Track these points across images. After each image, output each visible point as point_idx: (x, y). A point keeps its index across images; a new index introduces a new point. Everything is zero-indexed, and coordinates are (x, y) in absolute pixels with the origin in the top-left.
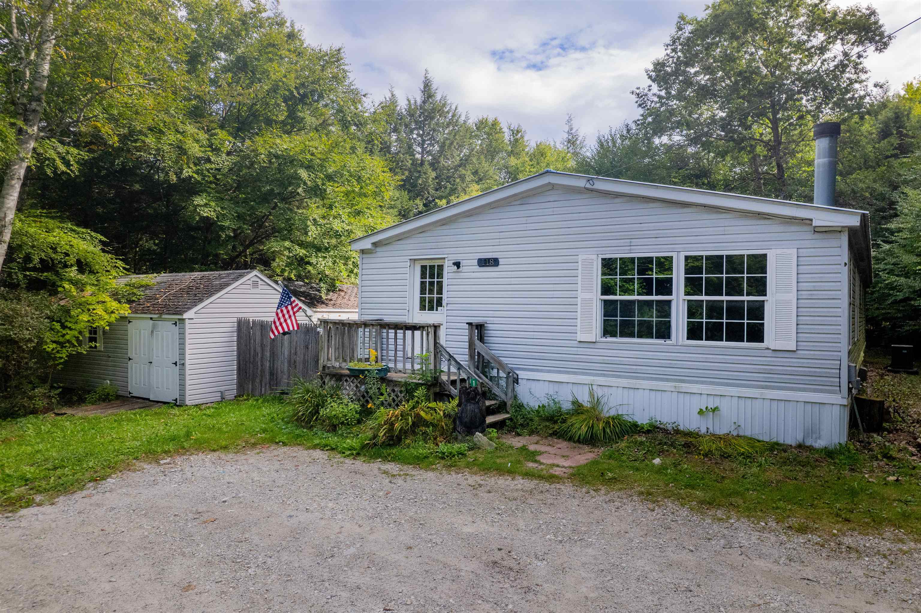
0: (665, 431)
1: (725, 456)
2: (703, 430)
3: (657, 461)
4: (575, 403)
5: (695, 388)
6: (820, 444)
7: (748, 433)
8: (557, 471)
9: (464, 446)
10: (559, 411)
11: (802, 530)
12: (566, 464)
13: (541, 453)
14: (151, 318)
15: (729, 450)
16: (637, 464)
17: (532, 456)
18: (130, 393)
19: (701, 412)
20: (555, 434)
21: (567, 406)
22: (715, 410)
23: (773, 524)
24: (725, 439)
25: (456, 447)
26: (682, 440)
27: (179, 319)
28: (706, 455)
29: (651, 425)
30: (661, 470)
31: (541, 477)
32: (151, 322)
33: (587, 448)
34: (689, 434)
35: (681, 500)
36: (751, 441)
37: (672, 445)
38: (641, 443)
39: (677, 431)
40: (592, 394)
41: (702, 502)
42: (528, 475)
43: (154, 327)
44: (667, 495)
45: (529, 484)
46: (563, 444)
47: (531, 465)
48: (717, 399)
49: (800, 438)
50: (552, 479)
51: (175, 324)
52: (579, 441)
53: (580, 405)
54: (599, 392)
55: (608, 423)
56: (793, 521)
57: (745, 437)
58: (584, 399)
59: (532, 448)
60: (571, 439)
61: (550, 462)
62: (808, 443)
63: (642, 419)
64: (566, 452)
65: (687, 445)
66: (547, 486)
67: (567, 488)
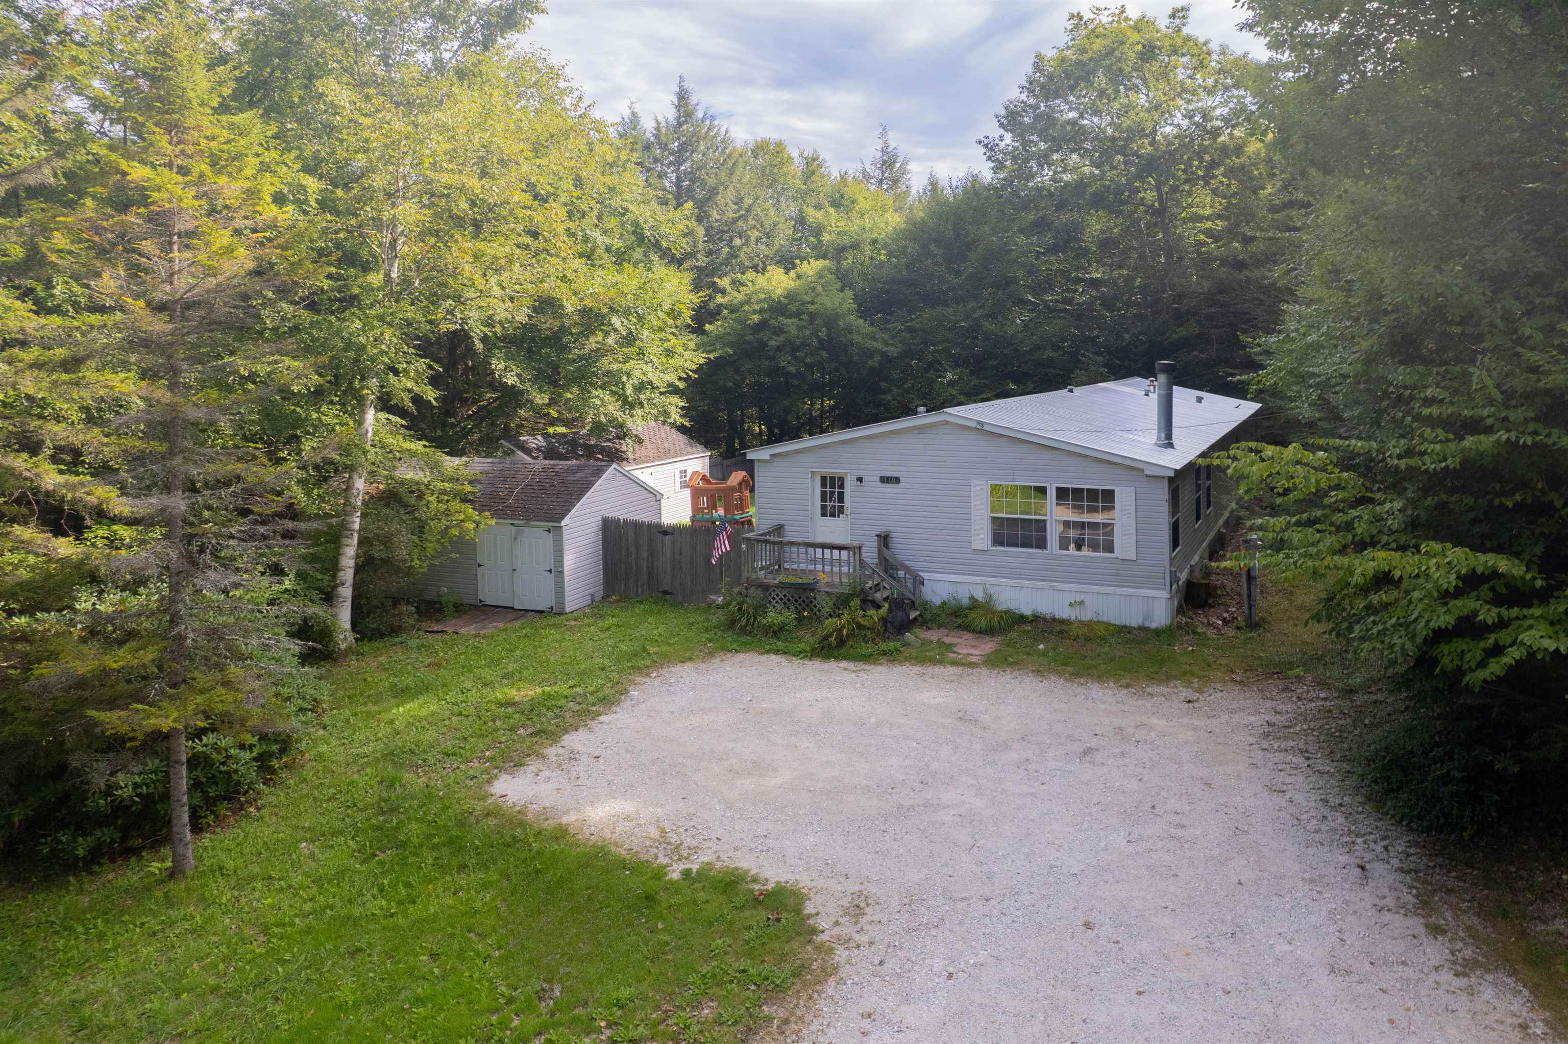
0: (1045, 620)
1: (1088, 639)
2: (1073, 618)
3: (1041, 647)
4: (972, 598)
5: (1065, 586)
6: (1154, 625)
7: (1105, 619)
8: (973, 659)
9: (898, 644)
10: (961, 607)
11: (1127, 686)
12: (977, 652)
13: (955, 645)
14: (513, 524)
15: (1091, 635)
16: (1027, 650)
17: (950, 647)
19: (1071, 604)
20: (959, 626)
21: (966, 602)
22: (1082, 603)
23: (1112, 684)
24: (1089, 624)
25: (891, 645)
26: (1058, 629)
27: (558, 528)
28: (1075, 640)
29: (1034, 615)
30: (1044, 654)
31: (963, 665)
32: (515, 528)
33: (988, 638)
34: (1063, 622)
35: (1059, 674)
36: (1108, 625)
37: (1051, 632)
38: (1028, 632)
39: (1054, 620)
40: (985, 592)
41: (1072, 674)
42: (954, 663)
43: (518, 533)
44: (1051, 671)
45: (959, 670)
46: (968, 635)
47: (952, 655)
48: (1083, 595)
49: (1140, 622)
50: (971, 665)
51: (549, 531)
52: (980, 632)
53: (976, 601)
54: (991, 590)
55: (1001, 617)
56: (1123, 682)
57: (1103, 622)
58: (979, 595)
59: (947, 640)
60: (973, 631)
61: (965, 652)
62: (1147, 624)
63: (1027, 611)
64: (972, 642)
65: (1061, 632)
66: (970, 671)
67: (985, 671)
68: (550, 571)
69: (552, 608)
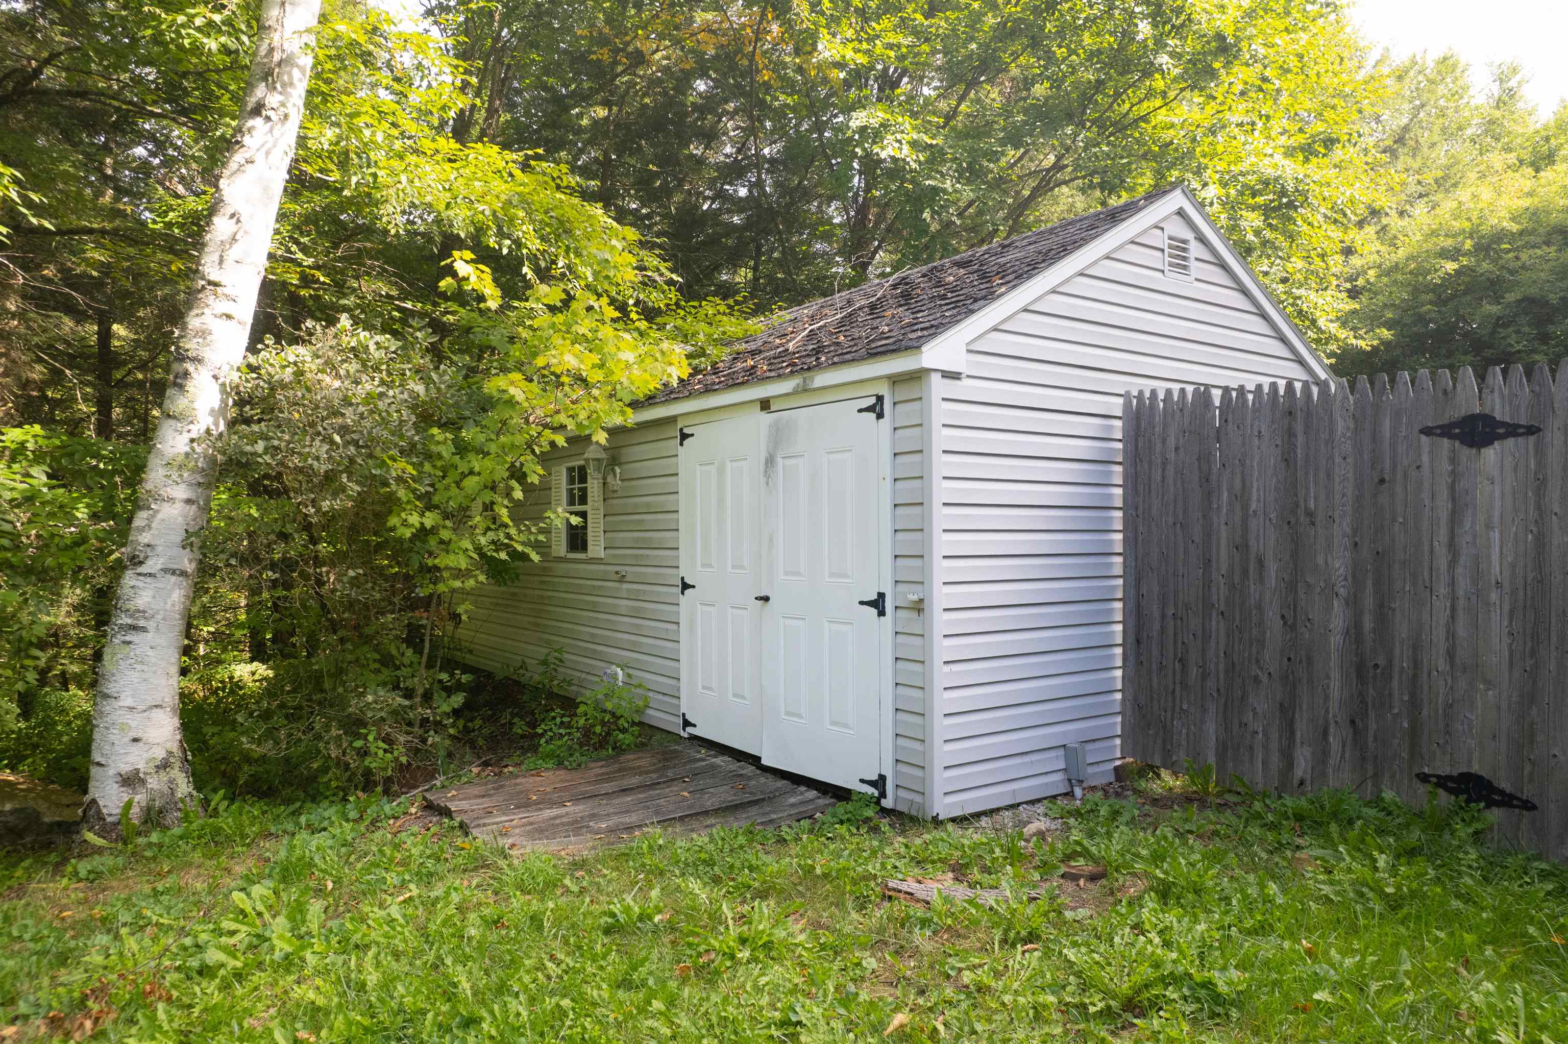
14: (765, 405)
18: (687, 723)
27: (895, 380)
32: (766, 419)
43: (778, 437)
51: (877, 409)
68: (878, 604)
69: (880, 783)
